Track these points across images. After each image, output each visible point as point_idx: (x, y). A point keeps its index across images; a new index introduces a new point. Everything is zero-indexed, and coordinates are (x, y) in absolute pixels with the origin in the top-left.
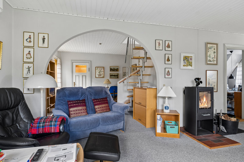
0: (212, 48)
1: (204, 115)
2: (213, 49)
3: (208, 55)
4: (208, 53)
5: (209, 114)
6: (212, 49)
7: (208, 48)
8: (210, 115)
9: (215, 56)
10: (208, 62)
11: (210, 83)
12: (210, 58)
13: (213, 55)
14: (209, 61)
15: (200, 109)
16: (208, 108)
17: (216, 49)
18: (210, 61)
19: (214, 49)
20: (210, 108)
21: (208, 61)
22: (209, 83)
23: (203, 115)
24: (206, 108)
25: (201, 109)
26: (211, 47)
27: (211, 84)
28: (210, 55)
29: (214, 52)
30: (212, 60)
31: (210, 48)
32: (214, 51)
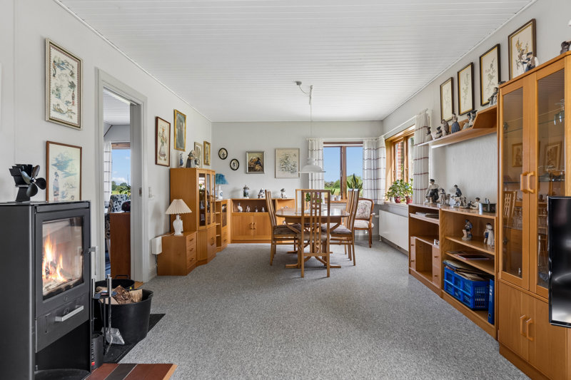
0: (64, 66)
1: (63, 319)
2: (67, 72)
3: (53, 87)
4: (53, 81)
5: (80, 305)
6: (64, 72)
7: (52, 62)
8: (82, 308)
9: (73, 97)
10: (54, 115)
11: (61, 189)
12: (59, 101)
13: (67, 93)
14: (55, 110)
15: (45, 298)
16: (76, 284)
17: (76, 75)
18: (60, 111)
19: (72, 75)
20: (81, 281)
21: (52, 108)
22: (57, 189)
23: (58, 319)
24: (68, 287)
25: (51, 295)
26: (63, 63)
27: (63, 193)
28: (57, 90)
29: (72, 85)
30: (64, 107)
31: (59, 66)
32: (71, 79)
